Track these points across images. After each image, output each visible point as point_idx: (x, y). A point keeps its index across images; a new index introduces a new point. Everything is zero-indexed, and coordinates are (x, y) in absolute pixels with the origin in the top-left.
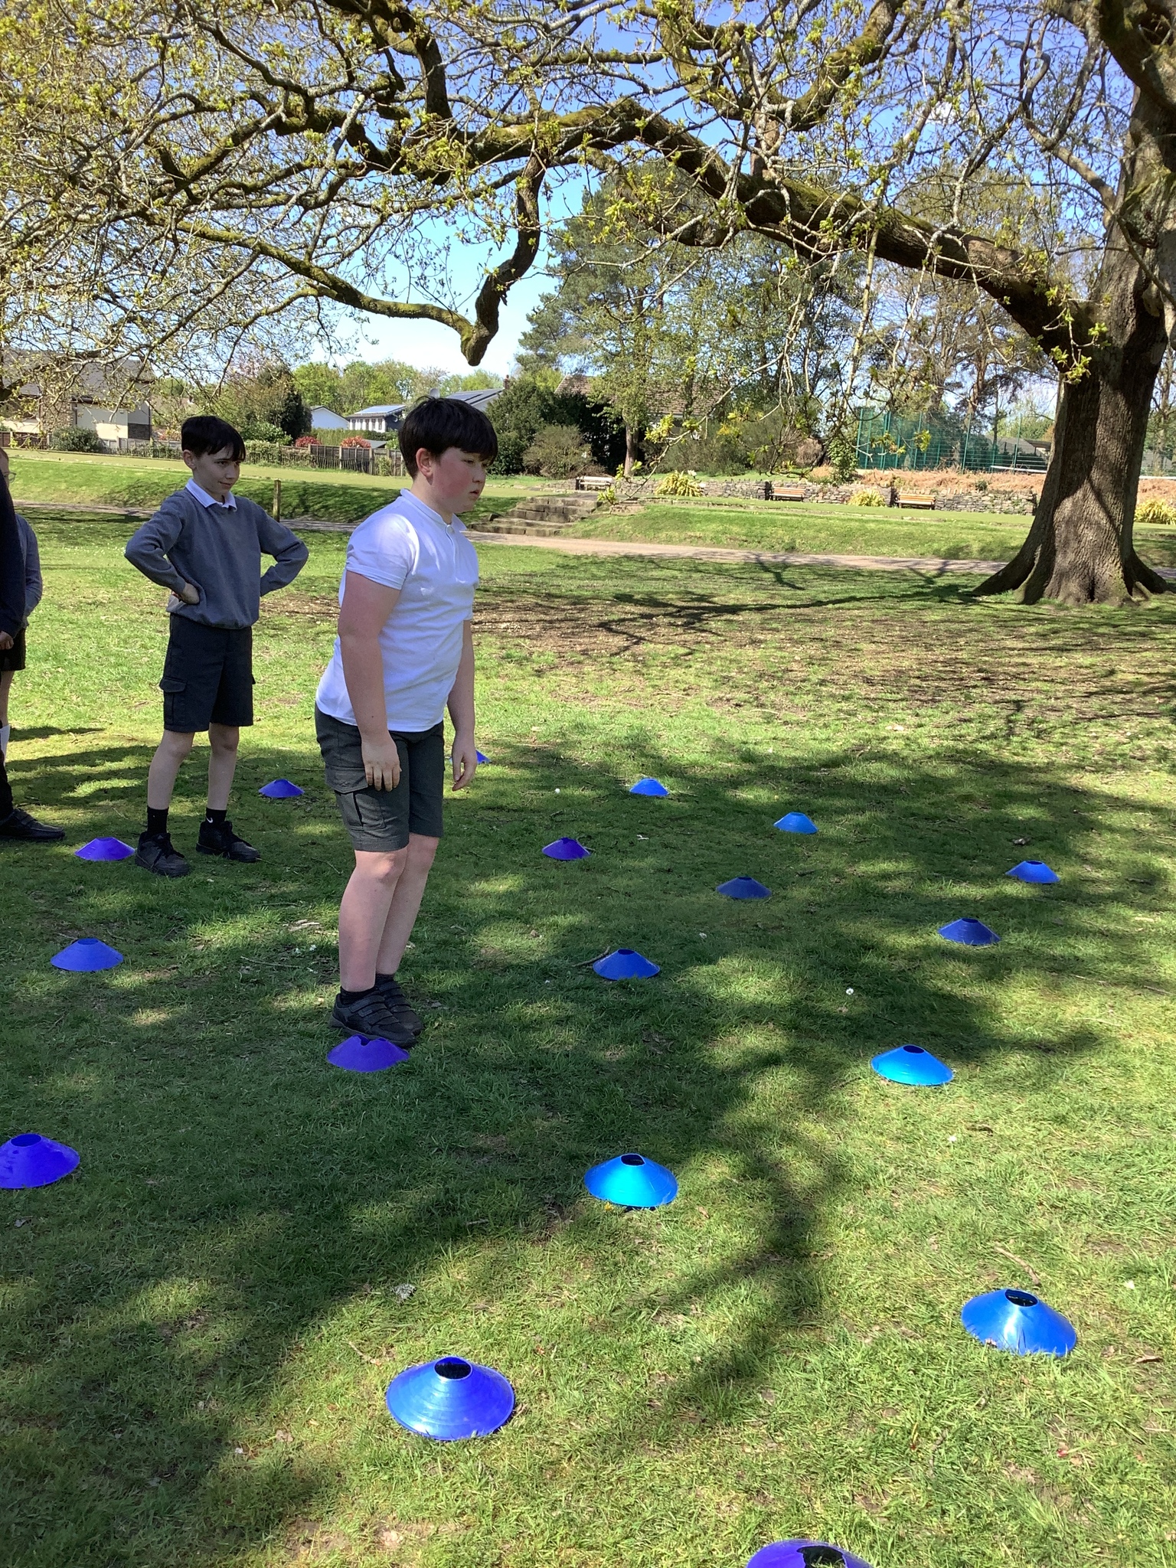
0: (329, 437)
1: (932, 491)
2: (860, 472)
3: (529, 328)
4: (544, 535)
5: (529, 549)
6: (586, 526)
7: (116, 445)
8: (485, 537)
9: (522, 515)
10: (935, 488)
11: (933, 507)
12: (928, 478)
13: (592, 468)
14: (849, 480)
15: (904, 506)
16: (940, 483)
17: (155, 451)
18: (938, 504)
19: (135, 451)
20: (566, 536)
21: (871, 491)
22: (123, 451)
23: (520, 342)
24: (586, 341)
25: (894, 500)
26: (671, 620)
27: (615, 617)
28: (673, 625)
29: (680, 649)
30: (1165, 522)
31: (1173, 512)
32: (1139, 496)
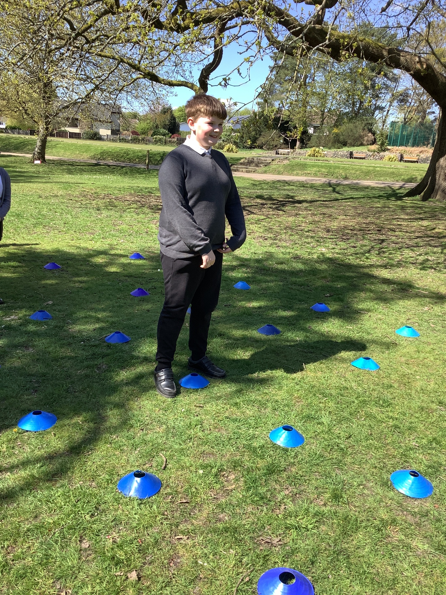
2: (389, 147)
4: (249, 172)
6: (265, 169)
7: (106, 137)
9: (243, 164)
10: (418, 154)
11: (417, 162)
12: (416, 150)
13: (283, 147)
14: (384, 151)
15: (406, 161)
16: (421, 152)
17: (120, 139)
18: (419, 160)
19: (113, 140)
21: (392, 155)
22: (108, 139)
24: (284, 96)
25: (401, 159)
26: (271, 206)
27: (250, 204)
28: (270, 208)
29: (263, 217)
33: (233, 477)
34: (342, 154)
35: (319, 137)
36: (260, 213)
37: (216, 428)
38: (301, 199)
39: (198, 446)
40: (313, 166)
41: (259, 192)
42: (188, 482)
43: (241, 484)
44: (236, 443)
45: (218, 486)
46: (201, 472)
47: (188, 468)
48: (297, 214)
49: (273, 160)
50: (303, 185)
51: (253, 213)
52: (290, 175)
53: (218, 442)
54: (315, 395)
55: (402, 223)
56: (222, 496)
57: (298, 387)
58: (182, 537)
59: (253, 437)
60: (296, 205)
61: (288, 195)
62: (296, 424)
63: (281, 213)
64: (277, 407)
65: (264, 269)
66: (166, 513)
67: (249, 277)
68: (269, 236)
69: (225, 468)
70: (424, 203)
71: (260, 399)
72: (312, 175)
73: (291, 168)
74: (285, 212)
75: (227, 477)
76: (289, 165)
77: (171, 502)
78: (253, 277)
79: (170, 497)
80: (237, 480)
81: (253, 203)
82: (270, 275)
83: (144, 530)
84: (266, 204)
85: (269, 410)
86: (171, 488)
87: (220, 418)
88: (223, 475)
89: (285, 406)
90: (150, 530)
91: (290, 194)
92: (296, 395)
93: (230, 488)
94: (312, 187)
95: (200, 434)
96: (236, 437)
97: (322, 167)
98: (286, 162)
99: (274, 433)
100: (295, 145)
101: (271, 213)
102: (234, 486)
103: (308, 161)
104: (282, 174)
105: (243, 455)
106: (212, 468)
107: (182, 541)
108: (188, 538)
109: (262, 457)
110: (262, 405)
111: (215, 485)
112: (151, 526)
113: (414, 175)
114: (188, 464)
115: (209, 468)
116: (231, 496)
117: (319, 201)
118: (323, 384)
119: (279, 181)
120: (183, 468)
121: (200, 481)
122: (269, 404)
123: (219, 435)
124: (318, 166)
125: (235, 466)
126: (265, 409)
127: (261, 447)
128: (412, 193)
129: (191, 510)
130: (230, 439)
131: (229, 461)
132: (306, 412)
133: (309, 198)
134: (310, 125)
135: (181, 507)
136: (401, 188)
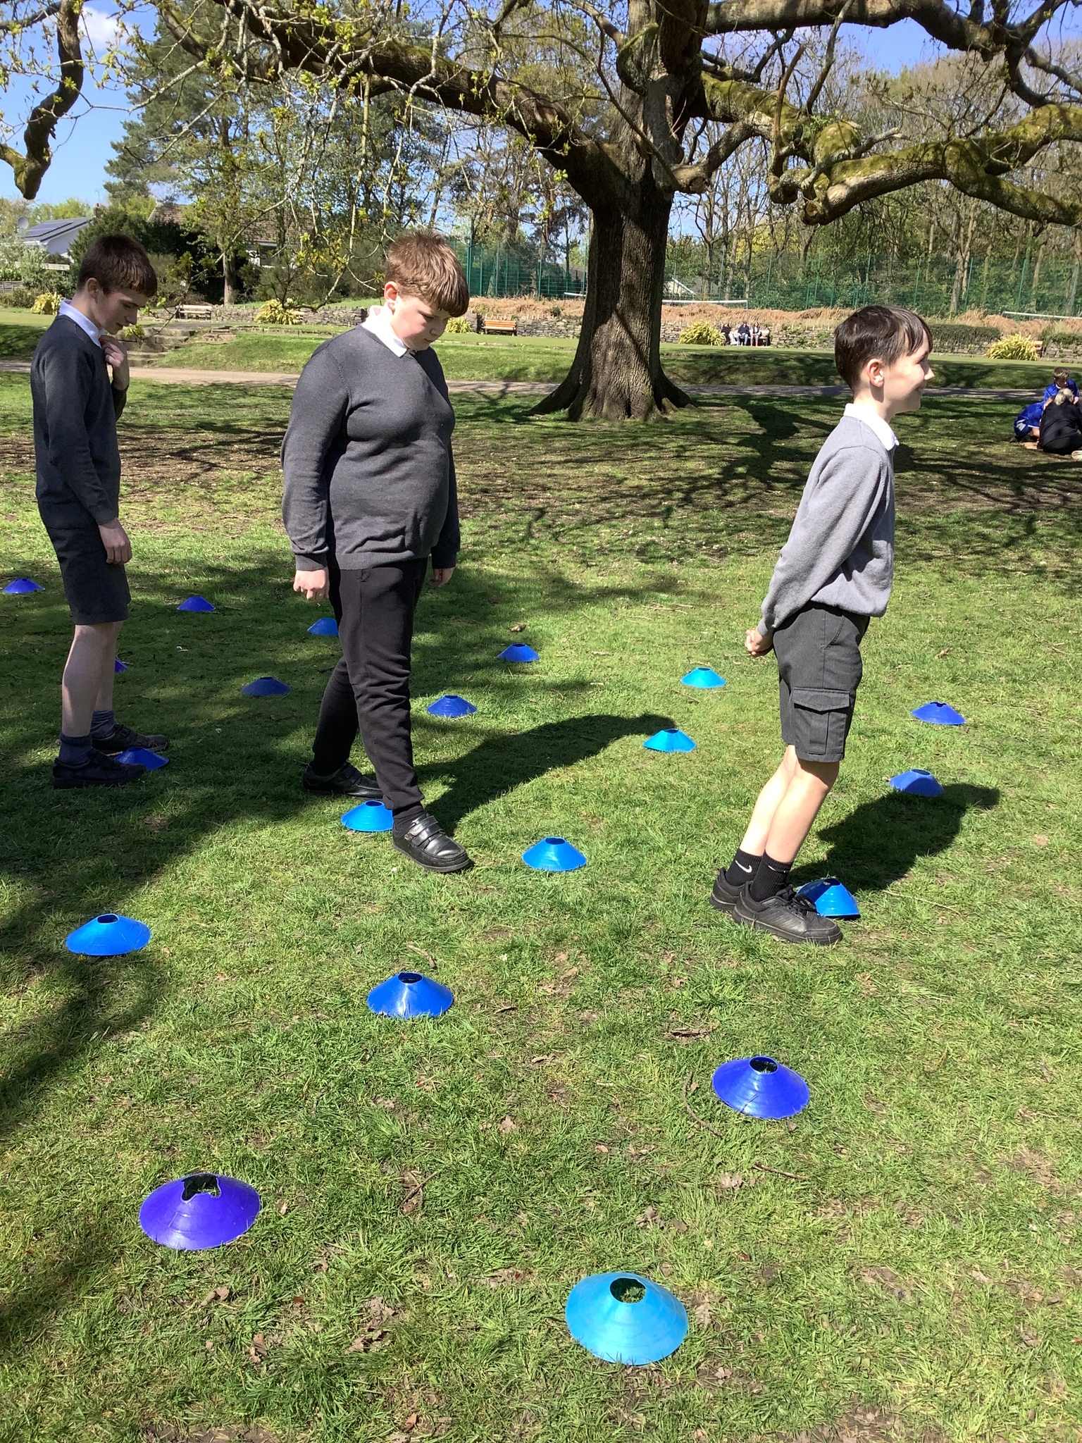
1: (513, 318)
3: (115, 156)
6: (179, 356)
10: (515, 314)
11: (515, 332)
12: (508, 304)
15: (490, 332)
16: (520, 309)
18: (520, 329)
20: (161, 365)
23: (106, 169)
24: (174, 168)
25: (480, 327)
30: (709, 343)
31: (716, 333)
32: (688, 319)
34: (342, 315)
49: (192, 334)
51: (217, 465)
52: (245, 369)
73: (245, 353)
76: (237, 344)
98: (227, 338)
100: (222, 294)
104: (224, 368)
119: (215, 386)
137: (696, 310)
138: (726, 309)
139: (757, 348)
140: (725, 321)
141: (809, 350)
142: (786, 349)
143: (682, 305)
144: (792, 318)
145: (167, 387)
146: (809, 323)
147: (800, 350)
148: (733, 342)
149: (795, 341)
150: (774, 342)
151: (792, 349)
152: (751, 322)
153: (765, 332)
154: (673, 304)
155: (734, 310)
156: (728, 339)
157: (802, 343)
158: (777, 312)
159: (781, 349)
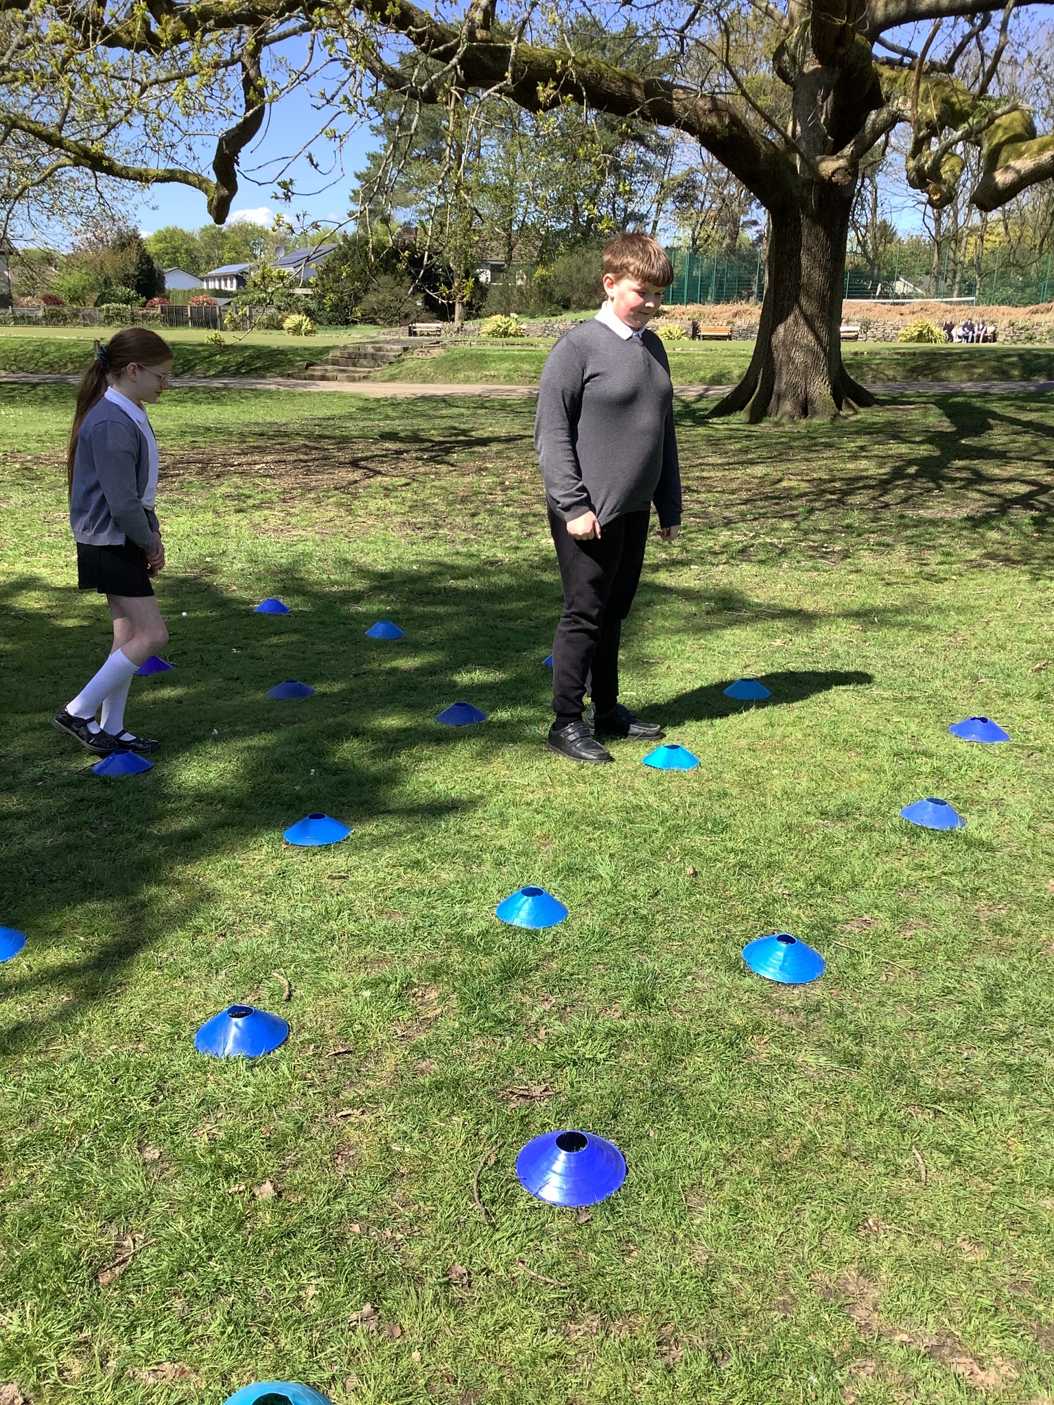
0: (180, 297)
1: (729, 323)
3: (357, 185)
4: (353, 380)
5: (333, 394)
6: (393, 370)
8: (297, 385)
9: (335, 362)
10: (731, 319)
11: (730, 337)
12: (725, 310)
13: (424, 315)
15: (705, 338)
16: (735, 315)
17: (15, 319)
18: (735, 334)
20: (375, 380)
21: (675, 325)
23: (351, 198)
24: (411, 194)
25: (695, 333)
26: (419, 454)
27: (369, 454)
28: (418, 459)
29: (403, 481)
30: (930, 341)
31: (938, 331)
32: (908, 318)
33: (433, 995)
34: (562, 327)
35: (505, 291)
36: (394, 473)
37: (381, 913)
38: (486, 435)
39: (350, 949)
40: (502, 359)
41: (386, 426)
42: (344, 1016)
43: (454, 1003)
44: (429, 934)
45: (408, 1015)
46: (367, 994)
47: (337, 991)
48: (481, 469)
49: (405, 349)
50: (482, 404)
51: (379, 473)
52: (451, 382)
53: (391, 937)
54: (576, 828)
55: (712, 474)
56: (418, 1031)
57: (539, 818)
58: (350, 1112)
59: (464, 918)
60: (476, 449)
61: (455, 428)
62: (547, 885)
63: (444, 468)
64: (503, 859)
65: (428, 593)
66: (309, 1076)
67: (396, 612)
68: (425, 520)
69: (415, 980)
70: (753, 428)
71: (466, 848)
72: (502, 379)
73: (451, 366)
74: (452, 465)
75: (423, 996)
76: (445, 358)
77: (314, 1055)
78: (405, 611)
79: (312, 1047)
80: (443, 999)
81: (375, 450)
82: (443, 603)
83: (270, 1111)
84: (407, 452)
85: (487, 866)
86: (309, 1030)
87: (388, 893)
88: (414, 995)
89: (518, 855)
90: (282, 1111)
91: (457, 425)
92: (538, 833)
93: (431, 1015)
94: (504, 406)
95: (351, 927)
96: (427, 924)
97: (522, 359)
98: (437, 352)
99: (505, 907)
100: (453, 312)
101: (422, 470)
102: (439, 1011)
103: (488, 347)
104: (432, 381)
105: (449, 954)
106: (389, 983)
107: (352, 1119)
108: (363, 1112)
109: (488, 952)
110: (471, 859)
111: (401, 1013)
112: (284, 1102)
113: (725, 367)
114: (336, 984)
115: (383, 986)
116: (437, 1028)
117: (525, 437)
118: (590, 806)
119: (424, 399)
120: (327, 993)
121: (367, 1011)
122: (486, 856)
123: (390, 924)
124: (513, 358)
125: (435, 975)
126: (479, 866)
127: (483, 934)
128: (726, 407)
129: (360, 1064)
130: (416, 929)
131: (421, 969)
132: (563, 860)
133: (502, 431)
134: (483, 263)
135: (339, 1061)
136: (701, 397)
137: (917, 308)
138: (949, 307)
139: (981, 345)
140: (948, 319)
141: (1037, 345)
142: (1013, 346)
143: (903, 304)
144: (1020, 315)
145: (378, 400)
146: (1037, 318)
147: (1028, 346)
148: (956, 340)
149: (1023, 337)
150: (1000, 338)
151: (1020, 345)
152: (976, 319)
153: (990, 329)
154: (894, 304)
155: (957, 308)
156: (951, 337)
157: (1030, 339)
158: (1004, 308)
159: (1008, 345)
